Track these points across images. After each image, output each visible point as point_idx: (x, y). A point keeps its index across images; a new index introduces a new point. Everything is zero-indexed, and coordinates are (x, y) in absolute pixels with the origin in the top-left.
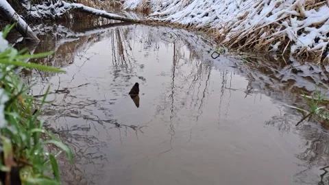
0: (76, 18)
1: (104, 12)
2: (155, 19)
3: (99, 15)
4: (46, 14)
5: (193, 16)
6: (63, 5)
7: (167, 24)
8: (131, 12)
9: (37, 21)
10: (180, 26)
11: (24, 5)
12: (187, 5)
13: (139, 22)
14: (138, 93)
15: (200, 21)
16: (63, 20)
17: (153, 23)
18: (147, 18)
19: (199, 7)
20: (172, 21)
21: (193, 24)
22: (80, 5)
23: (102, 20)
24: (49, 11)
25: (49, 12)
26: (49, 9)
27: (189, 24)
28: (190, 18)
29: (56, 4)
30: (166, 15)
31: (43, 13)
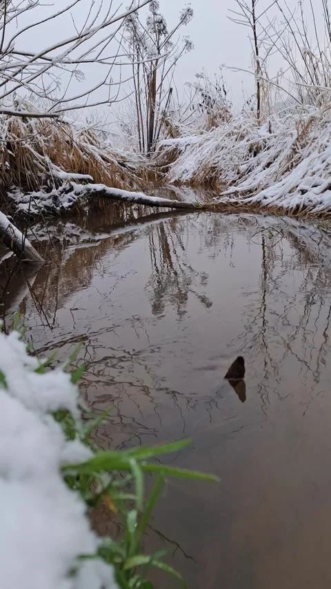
0: (95, 210)
1: (141, 195)
2: (233, 200)
3: (133, 201)
4: (46, 206)
5: (303, 192)
6: (71, 189)
7: (257, 207)
8: (184, 187)
9: (32, 219)
10: (279, 211)
11: (10, 195)
12: (288, 170)
13: (204, 209)
14: (242, 376)
15: (319, 200)
16: (72, 214)
17: (230, 208)
18: (216, 201)
19: (314, 174)
20: (265, 202)
21: (305, 207)
22: (99, 187)
23: (139, 210)
24: (51, 201)
25: (49, 202)
26: (49, 198)
27: (298, 206)
28: (299, 195)
29: (60, 188)
30: (250, 191)
31: (40, 205)
